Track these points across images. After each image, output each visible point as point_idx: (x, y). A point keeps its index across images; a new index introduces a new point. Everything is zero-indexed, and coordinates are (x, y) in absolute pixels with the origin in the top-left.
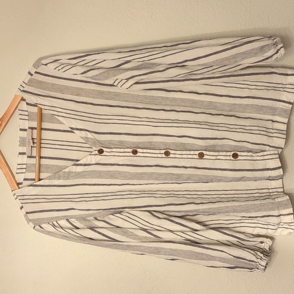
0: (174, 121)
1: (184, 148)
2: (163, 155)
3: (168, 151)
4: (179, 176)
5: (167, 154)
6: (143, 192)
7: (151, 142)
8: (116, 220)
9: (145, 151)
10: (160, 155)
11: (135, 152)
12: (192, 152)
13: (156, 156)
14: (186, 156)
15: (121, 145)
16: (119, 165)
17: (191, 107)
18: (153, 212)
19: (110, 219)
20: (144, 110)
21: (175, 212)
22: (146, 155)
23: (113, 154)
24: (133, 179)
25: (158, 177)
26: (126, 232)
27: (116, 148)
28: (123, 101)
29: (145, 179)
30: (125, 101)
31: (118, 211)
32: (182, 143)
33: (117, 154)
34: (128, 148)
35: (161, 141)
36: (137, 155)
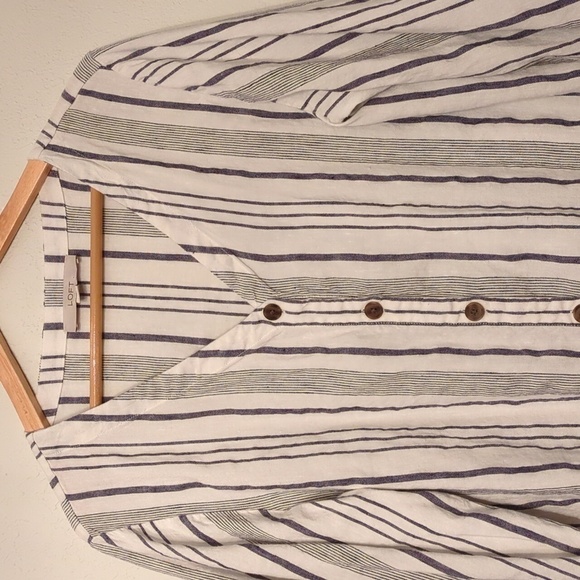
0: (489, 211)
1: (528, 291)
2: (463, 316)
3: (475, 305)
4: (513, 382)
5: (474, 312)
6: (403, 433)
7: (423, 279)
8: (324, 520)
9: (405, 305)
10: (451, 319)
11: (374, 311)
12: (554, 305)
13: (438, 319)
14: (533, 319)
15: (332, 291)
16: (326, 351)
17: (543, 165)
18: (437, 495)
19: (306, 516)
20: (399, 182)
21: (506, 492)
22: (407, 318)
23: (308, 318)
24: (369, 393)
25: (446, 384)
26: (355, 559)
27: (318, 301)
28: (334, 160)
29: (407, 392)
30: (342, 160)
31: (330, 491)
32: (519, 279)
33: (320, 319)
34: (352, 299)
35: (455, 273)
36: (382, 319)
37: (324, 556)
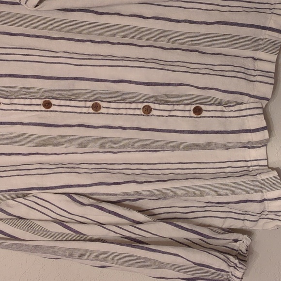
0: (105, 58)
1: (122, 98)
2: (91, 108)
3: (96, 103)
4: (113, 142)
5: (96, 107)
6: (60, 166)
7: (73, 90)
8: (18, 208)
9: (62, 102)
10: (85, 110)
11: (47, 105)
12: (133, 106)
13: (79, 110)
14: (124, 111)
15: (27, 93)
16: (22, 124)
17: (133, 37)
18: (74, 196)
19: (8, 206)
20: (62, 41)
21: (107, 194)
22: (64, 109)
23: (13, 107)
24: (44, 146)
25: (82, 142)
26: (31, 226)
27: (19, 98)
28: (31, 27)
29: (62, 146)
30: (35, 28)
31: (22, 193)
32: (118, 92)
33: (20, 107)
34: (36, 98)
35: (88, 87)
36: (51, 109)
37: (15, 225)
